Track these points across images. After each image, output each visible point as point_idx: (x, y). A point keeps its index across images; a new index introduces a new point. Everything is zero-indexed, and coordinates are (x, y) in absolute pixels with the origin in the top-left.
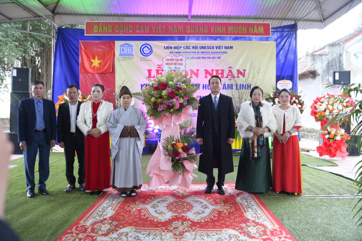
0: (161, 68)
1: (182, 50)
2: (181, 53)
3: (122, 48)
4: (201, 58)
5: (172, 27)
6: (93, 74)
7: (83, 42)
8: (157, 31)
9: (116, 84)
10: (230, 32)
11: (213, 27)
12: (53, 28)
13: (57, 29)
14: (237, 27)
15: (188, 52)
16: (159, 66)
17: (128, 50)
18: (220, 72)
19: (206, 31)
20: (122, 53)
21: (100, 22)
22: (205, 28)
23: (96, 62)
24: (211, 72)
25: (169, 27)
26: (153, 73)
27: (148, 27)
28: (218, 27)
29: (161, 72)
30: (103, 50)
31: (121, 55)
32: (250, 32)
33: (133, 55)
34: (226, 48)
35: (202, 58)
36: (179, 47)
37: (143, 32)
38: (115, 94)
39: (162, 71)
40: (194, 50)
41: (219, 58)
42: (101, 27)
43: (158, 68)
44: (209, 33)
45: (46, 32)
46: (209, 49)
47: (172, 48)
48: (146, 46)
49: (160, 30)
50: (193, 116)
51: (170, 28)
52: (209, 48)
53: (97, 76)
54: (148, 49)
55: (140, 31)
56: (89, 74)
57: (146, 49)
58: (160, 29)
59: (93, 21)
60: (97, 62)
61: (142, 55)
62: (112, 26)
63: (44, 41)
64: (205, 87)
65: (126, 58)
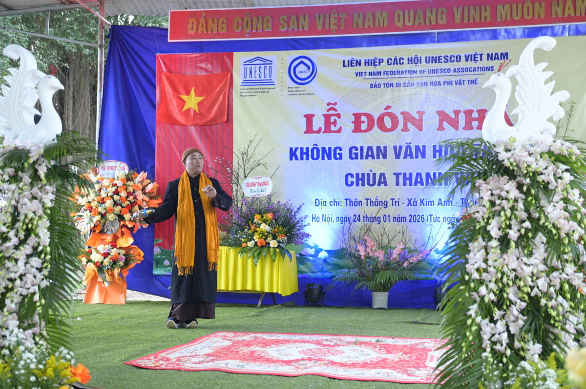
0: (336, 110)
1: (383, 67)
2: (382, 74)
3: (248, 67)
4: (429, 84)
5: (361, 14)
6: (186, 126)
7: (165, 56)
8: (327, 27)
9: (235, 149)
10: (502, 19)
11: (460, 9)
12: (101, 27)
13: (108, 28)
14: (520, 6)
15: (398, 72)
16: (331, 106)
17: (262, 71)
18: (475, 115)
19: (442, 19)
20: (248, 78)
21: (202, 11)
22: (439, 13)
23: (192, 101)
24: (453, 116)
25: (356, 15)
26: (318, 123)
27: (307, 17)
28: (472, 8)
29: (335, 120)
30: (208, 74)
31: (246, 83)
32: (554, 16)
33: (271, 83)
34: (490, 57)
35: (432, 83)
36: (378, 61)
37: (296, 30)
38: (232, 171)
39: (336, 118)
40: (412, 67)
41: (474, 82)
42: (202, 21)
43: (328, 110)
44: (451, 23)
45: (75, 28)
46: (449, 62)
47: (360, 65)
48: (302, 62)
49: (335, 24)
50: (410, 221)
51: (358, 20)
52: (447, 62)
53: (193, 130)
54: (306, 68)
55: (288, 27)
56: (177, 127)
57: (302, 67)
58: (333, 21)
59: (186, 9)
60: (195, 99)
61: (292, 82)
62: (227, 19)
63: (73, 48)
64: (438, 151)
65: (256, 91)
